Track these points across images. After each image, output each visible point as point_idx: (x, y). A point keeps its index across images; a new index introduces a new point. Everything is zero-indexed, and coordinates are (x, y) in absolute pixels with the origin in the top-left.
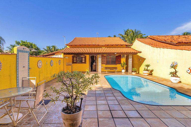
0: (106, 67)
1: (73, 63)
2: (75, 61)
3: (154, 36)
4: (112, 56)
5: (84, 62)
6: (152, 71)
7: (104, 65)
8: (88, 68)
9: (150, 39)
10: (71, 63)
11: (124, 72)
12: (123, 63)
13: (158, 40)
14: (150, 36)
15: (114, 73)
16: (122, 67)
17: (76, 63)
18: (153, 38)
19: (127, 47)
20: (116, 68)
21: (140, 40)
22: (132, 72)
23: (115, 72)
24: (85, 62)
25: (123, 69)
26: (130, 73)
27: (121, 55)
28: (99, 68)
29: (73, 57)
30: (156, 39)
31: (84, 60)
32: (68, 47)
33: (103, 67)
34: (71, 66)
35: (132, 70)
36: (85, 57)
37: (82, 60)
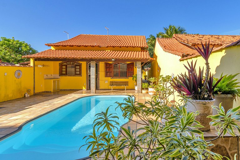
0: (112, 82)
1: (61, 74)
2: (64, 73)
4: (121, 65)
5: (78, 73)
7: (110, 78)
8: (85, 84)
9: (174, 39)
10: (57, 75)
12: (135, 76)
13: (180, 40)
15: (122, 91)
17: (66, 74)
20: (126, 83)
21: (162, 39)
23: (124, 90)
24: (80, 74)
27: (133, 63)
28: (91, 83)
29: (61, 65)
30: (178, 39)
31: (78, 70)
32: (52, 48)
33: (108, 82)
34: (52, 80)
35: (142, 87)
36: (80, 65)
37: (75, 70)
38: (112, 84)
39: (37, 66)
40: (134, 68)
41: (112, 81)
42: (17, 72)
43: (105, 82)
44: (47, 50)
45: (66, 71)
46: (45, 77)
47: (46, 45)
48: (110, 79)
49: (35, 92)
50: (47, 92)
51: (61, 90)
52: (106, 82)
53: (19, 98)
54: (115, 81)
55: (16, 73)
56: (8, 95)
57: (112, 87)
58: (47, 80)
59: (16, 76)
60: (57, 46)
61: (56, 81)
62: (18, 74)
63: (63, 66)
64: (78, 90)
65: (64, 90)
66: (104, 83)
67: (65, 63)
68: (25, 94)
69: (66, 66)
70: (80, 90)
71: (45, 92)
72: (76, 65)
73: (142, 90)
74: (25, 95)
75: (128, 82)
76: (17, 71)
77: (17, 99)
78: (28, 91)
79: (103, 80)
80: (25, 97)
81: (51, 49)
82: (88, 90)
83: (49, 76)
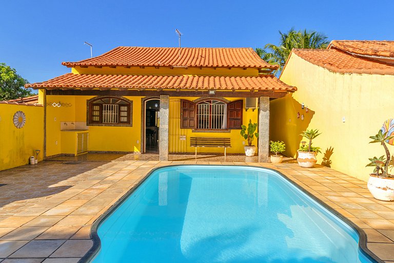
0: (196, 139)
1: (91, 122)
2: (97, 119)
3: (346, 43)
4: (214, 104)
5: (125, 119)
6: (329, 153)
7: (190, 131)
8: (139, 142)
9: (334, 50)
10: (83, 124)
11: (251, 155)
12: (247, 127)
13: (357, 51)
14: (337, 42)
15: (218, 158)
16: (246, 138)
17: (100, 122)
18: (342, 48)
19: (261, 76)
20: (226, 142)
21: (305, 52)
22: (271, 153)
23: (223, 155)
24: (129, 122)
25: (250, 145)
26: (262, 158)
27: (242, 101)
29: (91, 104)
30: (351, 50)
31: (125, 114)
32: (74, 71)
33: (186, 138)
34: (76, 133)
35: (270, 149)
36: (129, 105)
37: (119, 114)
38: (195, 142)
39: (50, 104)
40: (244, 110)
41: (195, 137)
42: (17, 114)
43: (179, 138)
44: (65, 74)
45: (101, 116)
46: (63, 126)
47: (64, 65)
48: (190, 133)
49: (47, 156)
50: (66, 155)
51: (91, 153)
52: (181, 139)
53: (21, 165)
54: (202, 137)
55: (16, 117)
56: (3, 160)
57: (196, 149)
58: (66, 132)
59: (15, 123)
60: (86, 66)
61: (83, 135)
62: (19, 120)
63: (94, 107)
64: (125, 153)
65: (97, 153)
66: (178, 140)
67: (98, 99)
68: (31, 159)
69: (101, 106)
70: (128, 153)
71: (61, 155)
72: (120, 105)
73: (269, 156)
74: (29, 160)
75: (228, 140)
76: (17, 112)
77: (17, 167)
78: (36, 153)
79: (176, 135)
80: (30, 163)
81: (72, 72)
82: (143, 153)
83: (69, 125)
